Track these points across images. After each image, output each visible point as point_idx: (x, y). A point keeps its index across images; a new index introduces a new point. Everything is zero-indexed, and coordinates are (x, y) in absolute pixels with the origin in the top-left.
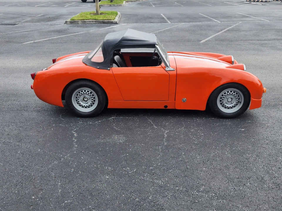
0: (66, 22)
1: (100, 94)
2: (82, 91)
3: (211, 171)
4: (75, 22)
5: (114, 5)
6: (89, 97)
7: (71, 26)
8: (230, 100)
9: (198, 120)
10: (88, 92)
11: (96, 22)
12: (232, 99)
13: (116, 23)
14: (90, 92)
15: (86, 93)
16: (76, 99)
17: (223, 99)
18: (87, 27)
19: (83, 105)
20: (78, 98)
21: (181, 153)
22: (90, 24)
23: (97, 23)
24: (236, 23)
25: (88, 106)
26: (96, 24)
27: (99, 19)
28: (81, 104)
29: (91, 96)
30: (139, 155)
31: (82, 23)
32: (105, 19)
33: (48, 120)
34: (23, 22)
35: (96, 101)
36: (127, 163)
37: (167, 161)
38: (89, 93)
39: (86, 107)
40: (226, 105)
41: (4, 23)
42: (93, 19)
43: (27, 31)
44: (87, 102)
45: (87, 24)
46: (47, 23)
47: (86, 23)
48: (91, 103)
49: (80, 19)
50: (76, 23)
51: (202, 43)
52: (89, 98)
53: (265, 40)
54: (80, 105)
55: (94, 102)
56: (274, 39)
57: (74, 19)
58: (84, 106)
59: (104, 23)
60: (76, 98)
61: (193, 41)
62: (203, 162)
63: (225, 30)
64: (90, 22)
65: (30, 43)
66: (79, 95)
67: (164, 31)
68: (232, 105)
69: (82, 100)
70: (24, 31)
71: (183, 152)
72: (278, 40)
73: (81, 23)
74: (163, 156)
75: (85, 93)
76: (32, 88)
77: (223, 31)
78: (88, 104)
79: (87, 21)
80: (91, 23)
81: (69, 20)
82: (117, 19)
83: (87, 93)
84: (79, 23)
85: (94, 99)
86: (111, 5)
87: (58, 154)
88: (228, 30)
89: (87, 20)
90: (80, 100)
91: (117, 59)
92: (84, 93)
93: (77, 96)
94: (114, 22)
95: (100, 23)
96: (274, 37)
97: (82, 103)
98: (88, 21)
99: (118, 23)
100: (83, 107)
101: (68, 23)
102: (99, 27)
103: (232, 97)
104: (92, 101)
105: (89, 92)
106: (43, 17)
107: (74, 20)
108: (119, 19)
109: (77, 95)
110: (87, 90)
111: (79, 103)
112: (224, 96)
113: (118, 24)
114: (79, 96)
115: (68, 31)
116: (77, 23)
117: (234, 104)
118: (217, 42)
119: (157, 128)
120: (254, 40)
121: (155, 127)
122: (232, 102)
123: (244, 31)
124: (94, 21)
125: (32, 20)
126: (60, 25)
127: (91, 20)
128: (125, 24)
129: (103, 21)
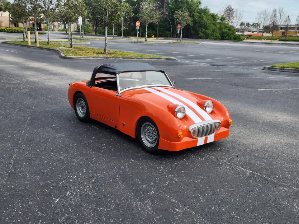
2: (81, 101)
4: (273, 68)
11: (295, 70)
22: (288, 72)
23: (296, 72)
29: (84, 106)
31: (280, 70)
38: (83, 103)
41: (216, 64)
42: (294, 68)
47: (284, 71)
49: (282, 66)
73: (279, 70)
81: (269, 66)
84: (277, 70)
90: (80, 107)
98: (287, 68)
101: (266, 69)
107: (274, 67)
116: (275, 70)
125: (244, 64)
126: (256, 69)
127: (291, 68)
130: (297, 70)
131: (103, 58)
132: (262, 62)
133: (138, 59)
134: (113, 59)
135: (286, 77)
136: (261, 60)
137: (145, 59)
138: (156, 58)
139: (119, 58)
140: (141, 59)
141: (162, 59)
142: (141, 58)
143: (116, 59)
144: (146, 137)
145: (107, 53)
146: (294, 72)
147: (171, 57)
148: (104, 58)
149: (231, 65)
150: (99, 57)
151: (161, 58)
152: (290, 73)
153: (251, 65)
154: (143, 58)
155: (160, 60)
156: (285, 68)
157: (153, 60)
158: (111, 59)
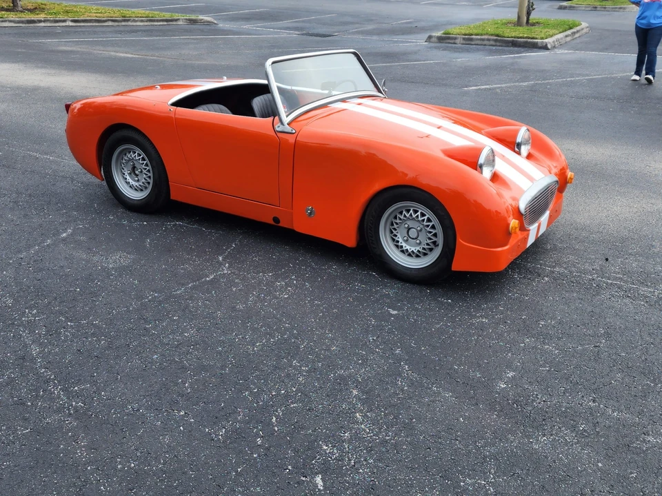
0: (430, 37)
4: (449, 38)
5: (605, 8)
7: (432, 47)
11: (496, 40)
12: (417, 231)
19: (132, 182)
22: (482, 45)
23: (498, 44)
25: (139, 186)
27: (507, 35)
28: (128, 181)
31: (464, 42)
32: (521, 35)
34: (351, 33)
39: (135, 189)
40: (404, 244)
42: (492, 35)
44: (137, 179)
45: (475, 45)
47: (473, 43)
49: (463, 32)
50: (451, 41)
54: (126, 183)
57: (450, 31)
58: (133, 185)
64: (483, 40)
68: (418, 248)
69: (129, 172)
73: (462, 42)
78: (140, 183)
79: (477, 37)
80: (486, 42)
81: (439, 34)
82: (553, 40)
84: (458, 41)
86: (596, 8)
89: (478, 35)
90: (126, 171)
94: (540, 45)
95: (504, 45)
98: (479, 37)
99: (549, 46)
100: (130, 187)
101: (433, 39)
107: (450, 34)
108: (569, 38)
110: (137, 152)
111: (125, 176)
112: (398, 221)
113: (548, 49)
115: (411, 55)
117: (422, 246)
122: (419, 242)
124: (493, 40)
125: (374, 29)
126: (413, 42)
127: (486, 37)
128: (566, 51)
129: (513, 41)
130: (500, 41)
131: (19, 22)
132: (409, 25)
133: (116, 24)
134: (49, 24)
135: (487, 56)
136: (403, 19)
137: (135, 24)
138: (163, 21)
139: (64, 21)
140: (123, 23)
141: (180, 23)
142: (124, 21)
143: (57, 24)
144: (398, 242)
145: (20, 9)
146: (494, 46)
147: (201, 17)
148: (22, 22)
149: (349, 34)
150: (5, 21)
151: (176, 20)
152: (487, 47)
153: (393, 32)
154: (128, 21)
155: (174, 23)
156: (474, 37)
157: (156, 23)
158: (42, 24)
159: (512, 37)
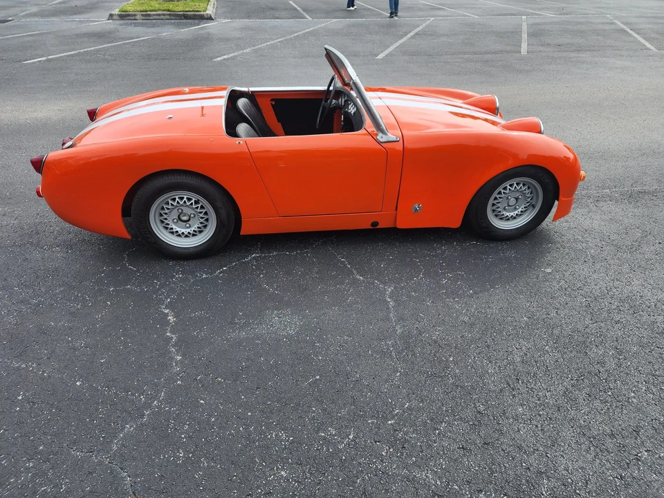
0: (111, 15)
1: (219, 204)
2: (174, 200)
3: (540, 415)
4: (129, 15)
6: (193, 212)
7: (122, 25)
8: (512, 201)
9: (445, 250)
10: (189, 199)
11: (170, 15)
12: (517, 199)
13: (210, 18)
14: (194, 199)
15: (185, 202)
16: (162, 218)
17: (500, 200)
18: (153, 26)
19: (181, 230)
20: (165, 216)
21: (447, 360)
22: (159, 20)
23: (173, 18)
24: (425, 21)
25: (192, 232)
26: (171, 19)
27: (176, 9)
28: (174, 230)
29: (199, 210)
30: (348, 375)
31: (144, 18)
32: (187, 9)
33: (94, 274)
34: (24, 16)
35: (210, 220)
36: (325, 410)
37: (422, 391)
38: (192, 204)
39: (186, 236)
40: (504, 213)
42: (165, 10)
43: (32, 35)
44: (188, 225)
45: (154, 19)
46: (71, 17)
47: (151, 18)
48: (200, 225)
49: (138, 9)
50: (131, 18)
51: (381, 59)
52: (192, 216)
53: (486, 53)
54: (172, 233)
55: (206, 223)
56: (501, 51)
57: (125, 9)
58: (183, 233)
59: (186, 17)
60: (161, 215)
61: (364, 56)
62: (508, 384)
63: (412, 34)
64: (159, 15)
65: (38, 61)
66: (168, 209)
67: (304, 34)
68: (516, 212)
69: (175, 221)
70: (26, 36)
71: (450, 356)
72: (508, 52)
73: (142, 17)
74: (406, 374)
75: (182, 203)
76: (40, 196)
77: (409, 35)
78: (193, 229)
79: (153, 13)
80: (162, 17)
81: (116, 12)
82: (210, 11)
83: (188, 204)
84: (137, 17)
85: (206, 217)
87: (133, 395)
88: (416, 34)
89: (152, 11)
90: (171, 220)
91: (245, 106)
92: (178, 202)
93: (162, 212)
94: (206, 17)
95: (178, 18)
96: (499, 47)
97: (176, 228)
99: (213, 17)
100: (179, 235)
101: (115, 17)
102: (178, 26)
103: (517, 195)
104: (202, 220)
105: (193, 201)
106: (63, 5)
107: (127, 12)
108: (214, 10)
109: (163, 208)
110: (185, 197)
111: (170, 227)
112: (503, 195)
113: (213, 19)
114: (167, 211)
115: (117, 34)
116: (133, 18)
117: (520, 210)
118: (407, 58)
119: (364, 282)
120: (469, 53)
121: (358, 277)
122: (517, 207)
123: (443, 35)
124: (167, 14)
127: (160, 12)
128: (227, 21)
129: (184, 14)
130: (174, 15)
156: (150, 13)
159: (181, 11)
